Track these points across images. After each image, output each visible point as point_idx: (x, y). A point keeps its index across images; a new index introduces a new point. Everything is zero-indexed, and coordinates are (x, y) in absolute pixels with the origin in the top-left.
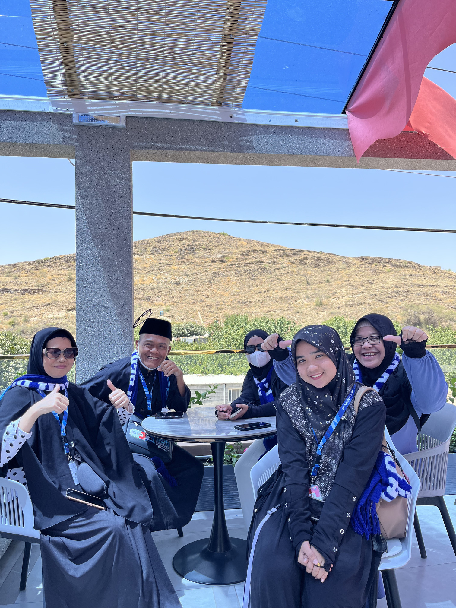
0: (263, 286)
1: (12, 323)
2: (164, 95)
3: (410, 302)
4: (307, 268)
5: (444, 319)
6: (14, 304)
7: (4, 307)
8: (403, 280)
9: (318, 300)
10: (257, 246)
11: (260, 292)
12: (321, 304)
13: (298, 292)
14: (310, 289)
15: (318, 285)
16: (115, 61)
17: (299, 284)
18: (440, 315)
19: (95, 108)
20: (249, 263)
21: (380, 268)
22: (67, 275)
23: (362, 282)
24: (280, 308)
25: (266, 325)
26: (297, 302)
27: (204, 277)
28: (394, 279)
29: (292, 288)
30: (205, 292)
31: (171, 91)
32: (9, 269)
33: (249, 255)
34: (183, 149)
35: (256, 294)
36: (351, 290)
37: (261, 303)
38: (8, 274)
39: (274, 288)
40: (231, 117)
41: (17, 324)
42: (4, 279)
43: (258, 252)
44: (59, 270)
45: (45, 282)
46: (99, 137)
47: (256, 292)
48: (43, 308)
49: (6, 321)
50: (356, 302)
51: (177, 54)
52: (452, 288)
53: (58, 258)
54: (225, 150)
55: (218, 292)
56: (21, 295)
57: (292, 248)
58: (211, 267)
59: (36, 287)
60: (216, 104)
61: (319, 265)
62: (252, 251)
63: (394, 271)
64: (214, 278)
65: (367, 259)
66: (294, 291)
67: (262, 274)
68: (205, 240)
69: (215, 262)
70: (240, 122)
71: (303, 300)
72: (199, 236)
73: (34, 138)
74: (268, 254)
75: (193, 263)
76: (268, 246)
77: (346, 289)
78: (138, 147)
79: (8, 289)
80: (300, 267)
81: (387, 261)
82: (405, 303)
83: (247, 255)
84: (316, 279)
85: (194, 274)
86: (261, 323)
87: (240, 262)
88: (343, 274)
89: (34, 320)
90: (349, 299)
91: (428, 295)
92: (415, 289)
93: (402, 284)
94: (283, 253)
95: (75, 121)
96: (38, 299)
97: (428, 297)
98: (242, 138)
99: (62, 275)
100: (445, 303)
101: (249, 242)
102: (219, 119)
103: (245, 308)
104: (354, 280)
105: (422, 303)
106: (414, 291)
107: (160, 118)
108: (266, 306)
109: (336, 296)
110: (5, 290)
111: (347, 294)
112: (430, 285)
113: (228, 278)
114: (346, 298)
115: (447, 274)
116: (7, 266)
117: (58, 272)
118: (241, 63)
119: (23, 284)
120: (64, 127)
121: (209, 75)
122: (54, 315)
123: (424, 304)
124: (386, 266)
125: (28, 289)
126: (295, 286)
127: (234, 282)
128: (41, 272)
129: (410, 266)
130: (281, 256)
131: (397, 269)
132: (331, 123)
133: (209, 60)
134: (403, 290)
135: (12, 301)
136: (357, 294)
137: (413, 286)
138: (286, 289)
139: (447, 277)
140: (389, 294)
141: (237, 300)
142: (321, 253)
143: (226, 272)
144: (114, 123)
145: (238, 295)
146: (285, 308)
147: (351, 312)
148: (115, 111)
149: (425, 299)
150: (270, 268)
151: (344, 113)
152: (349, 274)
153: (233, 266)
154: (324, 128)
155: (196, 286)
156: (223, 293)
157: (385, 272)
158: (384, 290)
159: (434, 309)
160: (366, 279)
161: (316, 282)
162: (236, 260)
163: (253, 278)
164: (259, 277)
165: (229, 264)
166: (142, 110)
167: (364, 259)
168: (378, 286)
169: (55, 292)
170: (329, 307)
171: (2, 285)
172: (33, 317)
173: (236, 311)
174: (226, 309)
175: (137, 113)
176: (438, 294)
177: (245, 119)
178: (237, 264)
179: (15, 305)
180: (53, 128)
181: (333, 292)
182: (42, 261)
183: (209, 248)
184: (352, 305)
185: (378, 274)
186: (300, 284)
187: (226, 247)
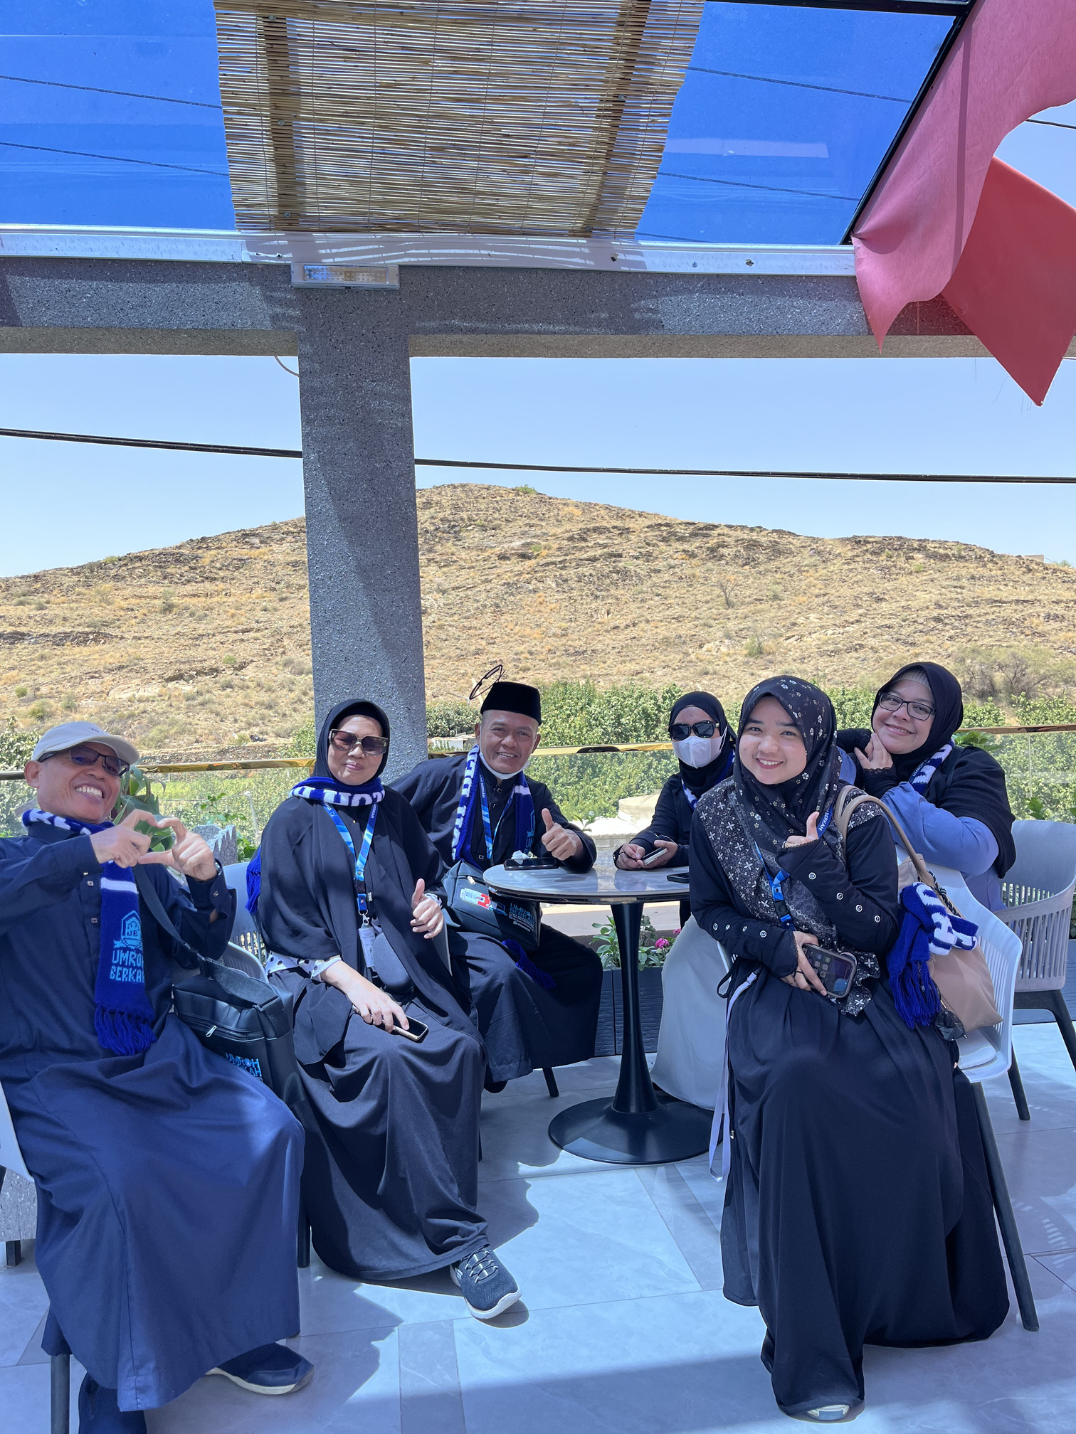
0: (622, 613)
1: (39, 712)
2: (476, 219)
3: (970, 641)
4: (726, 567)
5: (1052, 681)
6: (40, 667)
7: (18, 675)
8: (953, 589)
9: (753, 642)
10: (606, 517)
11: (616, 627)
12: (761, 653)
13: (705, 625)
14: (734, 616)
15: (752, 607)
16: (381, 153)
17: (707, 605)
18: (1042, 671)
19: (334, 251)
20: (587, 560)
21: (899, 563)
22: (160, 597)
23: (856, 598)
24: (663, 664)
25: (637, 703)
26: (704, 649)
27: (484, 595)
28: (932, 588)
29: (693, 616)
30: (487, 630)
31: (491, 210)
32: (23, 587)
33: (589, 539)
34: (517, 332)
35: (607, 631)
36: (831, 616)
37: (619, 652)
38: (22, 598)
39: (649, 617)
40: (614, 259)
41: (51, 715)
42: (12, 611)
43: (610, 532)
44: (140, 586)
45: (108, 615)
46: (345, 312)
47: (606, 627)
48: (108, 677)
49: (24, 709)
50: (844, 645)
51: (508, 136)
52: (1070, 605)
53: (136, 557)
54: (603, 330)
55: (516, 631)
56: (55, 647)
57: (690, 521)
58: (499, 571)
59: (88, 627)
60: (581, 232)
61: (754, 560)
62: (595, 530)
63: (933, 569)
64: (505, 597)
65: (869, 542)
66: (696, 623)
67: (620, 583)
68: (482, 507)
69: (508, 559)
70: (632, 269)
71: (717, 643)
72: (467, 496)
73: (215, 318)
74: (632, 537)
75: (456, 561)
76: (633, 517)
77: (819, 616)
78: (426, 332)
79: (23, 634)
80: (710, 564)
81: (915, 545)
82: (958, 645)
83: (585, 540)
84: (748, 593)
85: (458, 588)
86: (625, 699)
87: (568, 558)
88: (812, 578)
89: (89, 707)
90: (826, 638)
91: (1013, 623)
92: (983, 611)
93: (951, 599)
94: (668, 532)
95: (297, 279)
96: (96, 656)
97: (1014, 630)
98: (636, 305)
99: (148, 597)
100: (1054, 642)
101: (588, 507)
102: (589, 265)
103: (582, 667)
104: (837, 594)
105: (998, 643)
106: (979, 616)
107: (468, 268)
108: (630, 661)
109: (796, 633)
110: (17, 637)
111: (822, 627)
112: (1017, 601)
113: (540, 597)
114: (819, 636)
115: (1058, 573)
116: (18, 580)
117: (138, 591)
118: (639, 151)
119: (57, 621)
120: (274, 294)
121: (571, 177)
122: (135, 692)
123: (1004, 645)
124: (912, 558)
125: (71, 632)
126: (698, 611)
127: (553, 606)
128: (98, 592)
129: (970, 556)
130: (664, 540)
131: (940, 565)
132: (821, 265)
133: (574, 145)
134: (953, 614)
135: (36, 662)
136: (844, 627)
137: (977, 602)
138: (677, 618)
139: (1059, 580)
140: (922, 624)
141: (563, 648)
142: (757, 529)
143: (534, 582)
144: (376, 280)
145: (564, 635)
146: (675, 664)
147: (831, 669)
148: (376, 256)
149: (1006, 633)
150: (638, 570)
151: (847, 241)
152: (825, 580)
153: (551, 567)
154: (806, 277)
155: (465, 618)
156: (528, 630)
157: (911, 573)
158: (909, 615)
159: (1027, 656)
160: (865, 590)
161: (747, 600)
162: (557, 553)
163: (598, 593)
164: (612, 591)
165: (541, 563)
166: (431, 251)
167: (860, 541)
168: (894, 605)
169: (134, 638)
170: (780, 659)
171: (10, 625)
172: (87, 697)
173: (559, 674)
174: (536, 670)
175: (421, 259)
176: (1036, 621)
177: (642, 264)
178: (560, 562)
179: (42, 671)
180: (250, 295)
181: (788, 623)
182: (100, 566)
183: (491, 525)
184: (832, 652)
185: (894, 576)
186: (710, 605)
187: (532, 522)
